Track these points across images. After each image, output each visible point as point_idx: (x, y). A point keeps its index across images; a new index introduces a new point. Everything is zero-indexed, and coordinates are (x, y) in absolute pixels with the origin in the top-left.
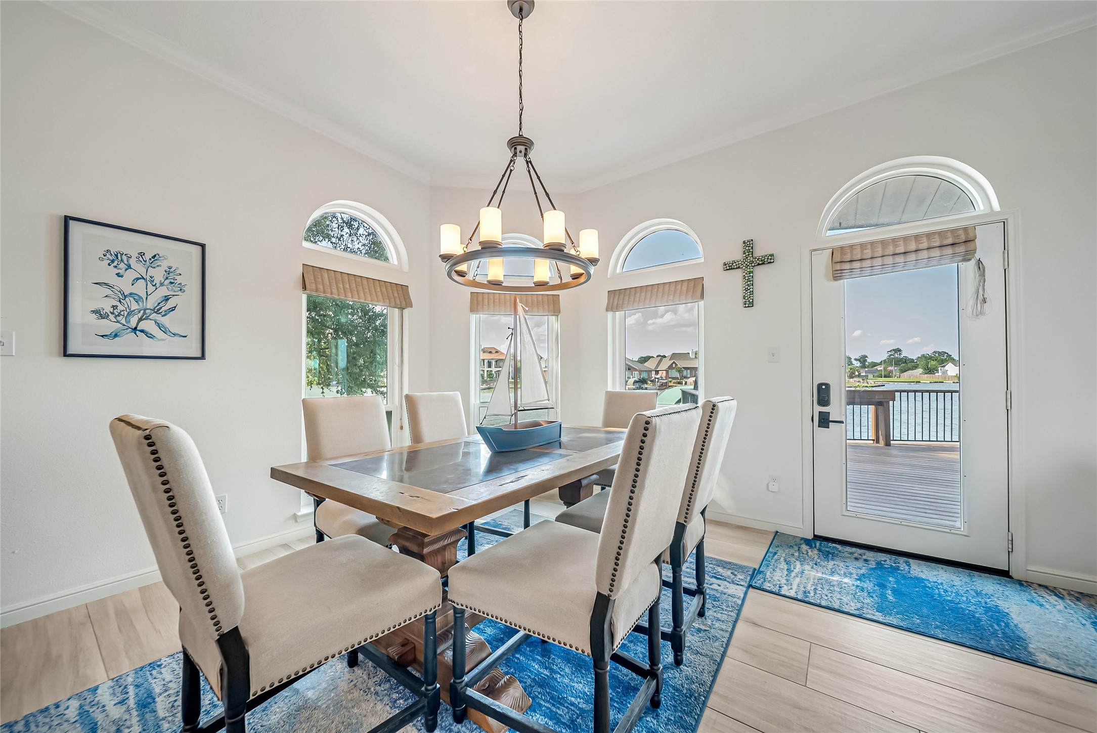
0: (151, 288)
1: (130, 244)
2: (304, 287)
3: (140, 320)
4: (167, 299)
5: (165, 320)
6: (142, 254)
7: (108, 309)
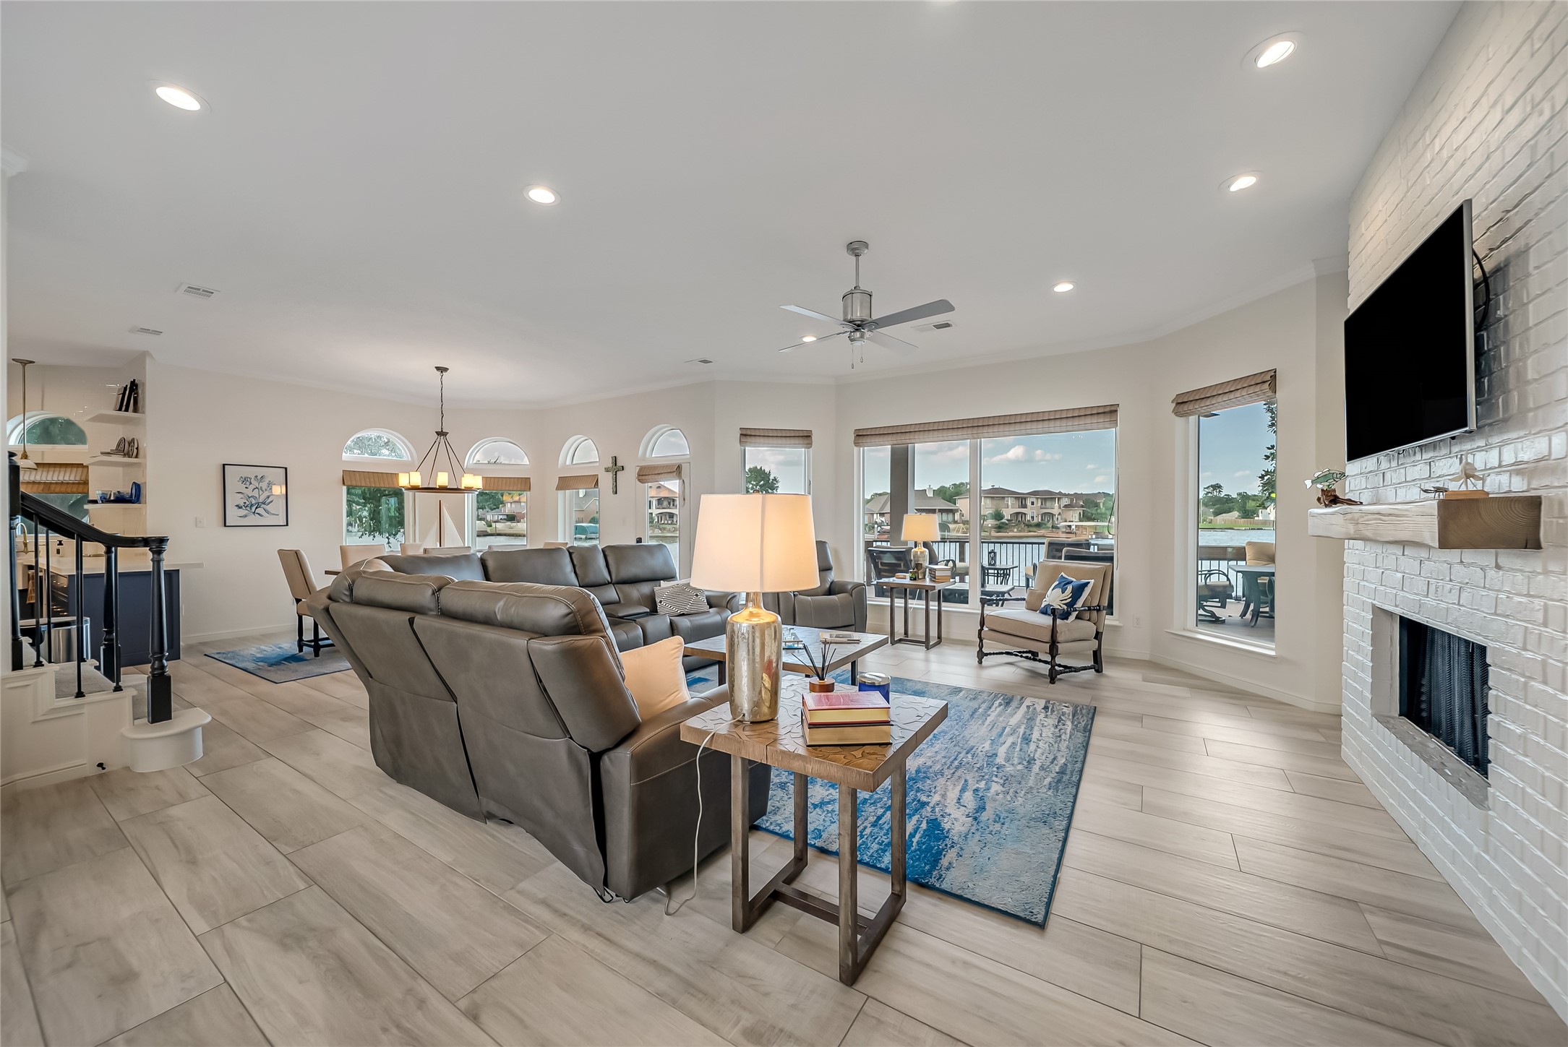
0: (261, 492)
1: (250, 472)
2: (344, 484)
3: (256, 508)
4: (268, 497)
5: (267, 507)
6: (256, 477)
7: (242, 504)
